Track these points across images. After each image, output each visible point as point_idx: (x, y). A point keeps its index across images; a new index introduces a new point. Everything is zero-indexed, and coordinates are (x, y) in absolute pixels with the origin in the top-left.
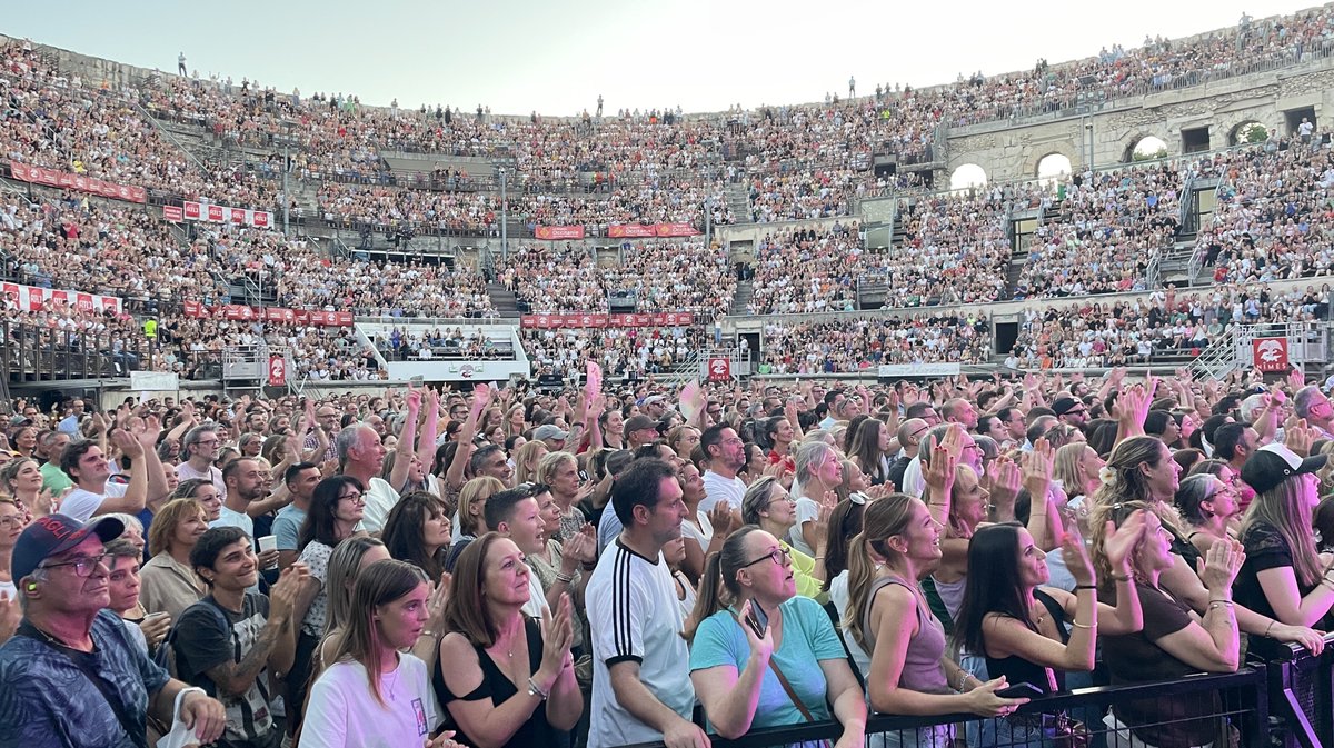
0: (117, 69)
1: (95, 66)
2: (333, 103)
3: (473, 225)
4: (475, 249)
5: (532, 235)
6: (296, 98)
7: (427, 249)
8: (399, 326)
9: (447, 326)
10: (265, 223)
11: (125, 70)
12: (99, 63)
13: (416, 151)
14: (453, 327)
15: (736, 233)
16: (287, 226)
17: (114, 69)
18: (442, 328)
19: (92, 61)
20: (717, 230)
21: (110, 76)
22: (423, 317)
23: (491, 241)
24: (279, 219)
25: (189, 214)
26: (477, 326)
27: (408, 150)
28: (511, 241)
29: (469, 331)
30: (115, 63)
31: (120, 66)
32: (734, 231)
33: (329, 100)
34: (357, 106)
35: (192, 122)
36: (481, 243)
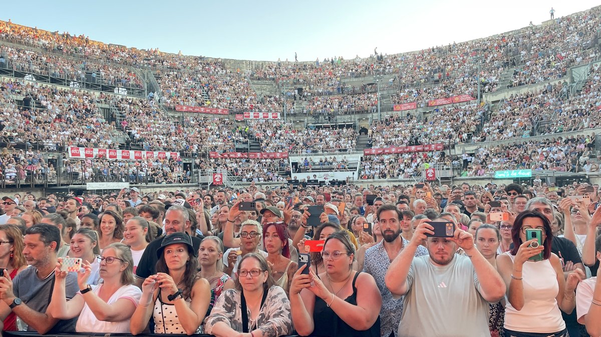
0: (251, 63)
1: (243, 64)
2: (332, 62)
3: (366, 108)
4: (367, 119)
5: (392, 109)
6: (317, 62)
7: (345, 121)
8: (308, 158)
9: (330, 156)
10: (277, 117)
11: (254, 63)
12: (244, 62)
13: (360, 77)
14: (332, 156)
15: (494, 96)
16: (285, 117)
17: (250, 63)
18: (328, 157)
19: (242, 62)
20: (484, 96)
21: (248, 66)
22: (320, 152)
23: (374, 114)
24: (282, 115)
25: (246, 117)
26: (344, 156)
27: (356, 77)
28: (382, 113)
29: (340, 158)
30: (250, 61)
31: (252, 62)
32: (493, 96)
33: (331, 61)
34: (342, 61)
35: (270, 79)
36: (369, 116)
